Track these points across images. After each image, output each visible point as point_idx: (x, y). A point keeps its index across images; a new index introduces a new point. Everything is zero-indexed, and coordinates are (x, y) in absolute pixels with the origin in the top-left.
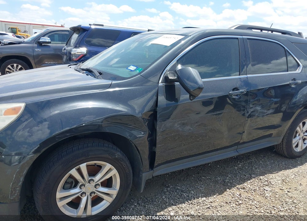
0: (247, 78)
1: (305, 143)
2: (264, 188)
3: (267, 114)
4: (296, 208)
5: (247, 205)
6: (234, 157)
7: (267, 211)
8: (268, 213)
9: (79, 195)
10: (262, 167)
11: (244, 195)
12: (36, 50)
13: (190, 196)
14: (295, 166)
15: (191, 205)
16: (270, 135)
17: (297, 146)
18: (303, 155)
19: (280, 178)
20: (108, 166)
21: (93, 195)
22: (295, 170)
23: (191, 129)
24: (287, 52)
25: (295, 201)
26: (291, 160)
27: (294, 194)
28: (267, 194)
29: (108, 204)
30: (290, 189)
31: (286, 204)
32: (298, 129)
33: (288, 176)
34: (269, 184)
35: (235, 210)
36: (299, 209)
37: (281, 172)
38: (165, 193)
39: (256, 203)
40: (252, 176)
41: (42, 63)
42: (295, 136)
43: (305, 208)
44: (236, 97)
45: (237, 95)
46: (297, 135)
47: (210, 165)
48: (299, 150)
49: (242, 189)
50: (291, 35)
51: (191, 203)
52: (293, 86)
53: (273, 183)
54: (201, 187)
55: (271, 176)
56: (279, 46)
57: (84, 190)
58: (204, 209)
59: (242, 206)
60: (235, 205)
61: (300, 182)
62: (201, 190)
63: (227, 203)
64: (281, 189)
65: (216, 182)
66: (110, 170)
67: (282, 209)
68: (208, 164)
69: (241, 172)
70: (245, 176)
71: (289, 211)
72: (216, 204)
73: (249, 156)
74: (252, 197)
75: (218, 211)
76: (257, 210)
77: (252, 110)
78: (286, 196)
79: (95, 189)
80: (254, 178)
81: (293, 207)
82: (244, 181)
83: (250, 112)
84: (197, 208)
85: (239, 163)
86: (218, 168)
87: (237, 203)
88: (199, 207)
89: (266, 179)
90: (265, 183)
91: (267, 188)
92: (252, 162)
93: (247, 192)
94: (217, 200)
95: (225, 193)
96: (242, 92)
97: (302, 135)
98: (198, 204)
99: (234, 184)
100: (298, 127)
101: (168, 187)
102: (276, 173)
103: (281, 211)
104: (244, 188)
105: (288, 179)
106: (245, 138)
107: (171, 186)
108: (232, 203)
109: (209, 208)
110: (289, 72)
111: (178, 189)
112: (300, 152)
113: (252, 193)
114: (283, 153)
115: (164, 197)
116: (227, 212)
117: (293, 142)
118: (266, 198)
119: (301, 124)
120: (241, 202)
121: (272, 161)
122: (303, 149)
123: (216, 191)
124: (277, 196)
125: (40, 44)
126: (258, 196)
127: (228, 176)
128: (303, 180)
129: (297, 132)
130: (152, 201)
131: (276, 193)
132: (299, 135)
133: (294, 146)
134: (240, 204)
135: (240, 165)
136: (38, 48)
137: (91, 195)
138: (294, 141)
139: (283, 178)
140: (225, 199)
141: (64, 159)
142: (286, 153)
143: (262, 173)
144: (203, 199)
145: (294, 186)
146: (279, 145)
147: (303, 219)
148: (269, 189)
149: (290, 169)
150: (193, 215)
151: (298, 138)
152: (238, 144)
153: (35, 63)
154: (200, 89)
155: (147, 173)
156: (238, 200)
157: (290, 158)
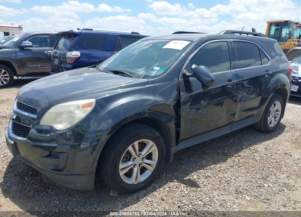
0: (236, 71)
1: (275, 120)
2: (254, 154)
3: (251, 98)
4: (279, 165)
5: (246, 167)
6: (224, 135)
7: (260, 168)
8: (261, 170)
9: (132, 166)
10: (248, 141)
11: (241, 161)
12: (19, 54)
13: (203, 164)
14: (272, 139)
15: (206, 170)
16: (252, 115)
17: (271, 123)
18: (275, 130)
19: (263, 147)
20: (151, 143)
21: (141, 166)
22: (273, 140)
23: (202, 112)
24: (260, 50)
25: (278, 161)
26: (267, 134)
27: (276, 157)
28: (257, 158)
29: (151, 173)
30: (272, 153)
31: (272, 163)
32: (271, 109)
33: (268, 145)
34: (256, 152)
35: (238, 170)
36: (281, 165)
37: (263, 143)
38: (183, 164)
39: (251, 164)
40: (243, 147)
41: (25, 67)
42: (269, 115)
43: (285, 164)
44: (231, 87)
45: (231, 85)
46: (270, 114)
47: (208, 142)
48: (272, 125)
49: (238, 157)
50: (261, 36)
51: (206, 169)
52: (267, 76)
53: (259, 151)
54: (208, 158)
55: (256, 146)
56: (255, 45)
57: (135, 162)
58: (216, 172)
59: (242, 167)
60: (237, 168)
61: (277, 149)
62: (209, 160)
63: (231, 166)
64: (265, 154)
65: (218, 154)
66: (152, 146)
67: (270, 167)
68: (207, 142)
69: (234, 145)
70: (238, 147)
71: (275, 167)
72: (223, 168)
73: (236, 133)
74: (247, 161)
75: (226, 172)
76: (253, 169)
77: (241, 96)
78: (270, 158)
79: (142, 161)
80: (245, 148)
81: (277, 164)
82: (238, 151)
83: (239, 98)
84: (211, 172)
85: (230, 139)
86: (216, 144)
87: (238, 166)
88: (212, 171)
89: (254, 148)
90: (253, 151)
91: (255, 154)
92: (239, 138)
93: (242, 158)
94: (224, 166)
95: (227, 161)
96: (234, 83)
97: (274, 114)
98: (211, 169)
99: (231, 154)
100: (271, 108)
101: (184, 160)
102: (260, 144)
103: (270, 168)
104: (240, 156)
105: (269, 147)
106: (237, 117)
107: (186, 159)
108: (234, 166)
109: (220, 171)
110: (263, 66)
111: (192, 161)
112: (273, 127)
113: (246, 158)
114: (261, 129)
115: (184, 167)
116: (233, 172)
117: (268, 120)
118: (257, 161)
119: (273, 105)
120: (241, 165)
121: (254, 136)
122: (275, 125)
123: (220, 160)
124: (264, 159)
125: (22, 48)
126: (251, 160)
127: (225, 149)
128: (279, 147)
129: (270, 112)
130: (177, 171)
131: (263, 157)
132: (272, 114)
133: (269, 122)
134: (240, 166)
135: (231, 141)
136: (20, 52)
137: (139, 166)
138: (269, 118)
139: (265, 147)
140: (229, 164)
141: (124, 138)
142: (263, 129)
143: (249, 144)
144: (213, 166)
145: (274, 151)
146: (258, 123)
147: (286, 171)
148: (258, 155)
149: (269, 140)
150: (210, 176)
151: (271, 116)
152: (232, 123)
153: (18, 67)
154: (212, 81)
155: (175, 148)
156: (239, 164)
157: (266, 133)
